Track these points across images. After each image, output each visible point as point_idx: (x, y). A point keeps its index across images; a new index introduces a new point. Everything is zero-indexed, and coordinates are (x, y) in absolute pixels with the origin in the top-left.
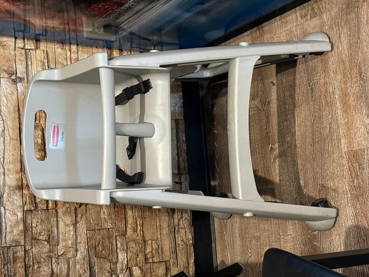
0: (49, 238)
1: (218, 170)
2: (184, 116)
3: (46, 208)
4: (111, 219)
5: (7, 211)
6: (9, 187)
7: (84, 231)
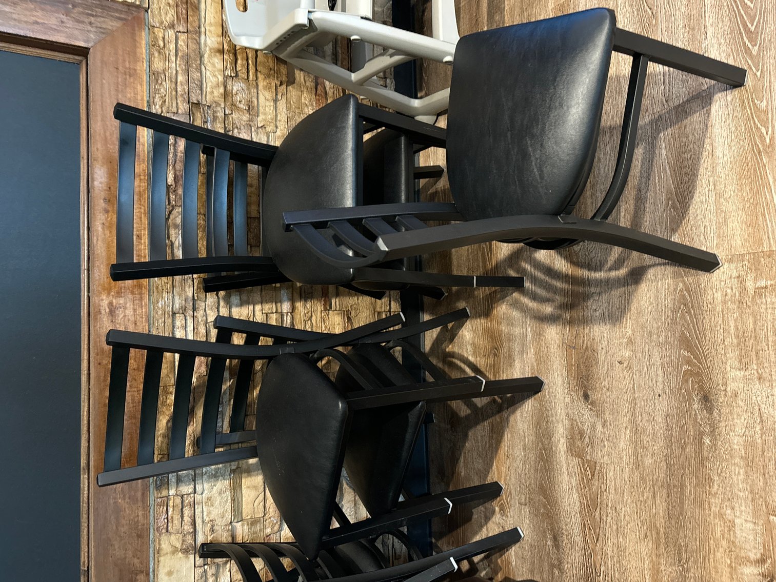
0: (249, 108)
1: (426, 78)
2: (392, 19)
3: (246, 78)
4: (312, 105)
5: (208, 72)
6: (210, 49)
7: (284, 110)
